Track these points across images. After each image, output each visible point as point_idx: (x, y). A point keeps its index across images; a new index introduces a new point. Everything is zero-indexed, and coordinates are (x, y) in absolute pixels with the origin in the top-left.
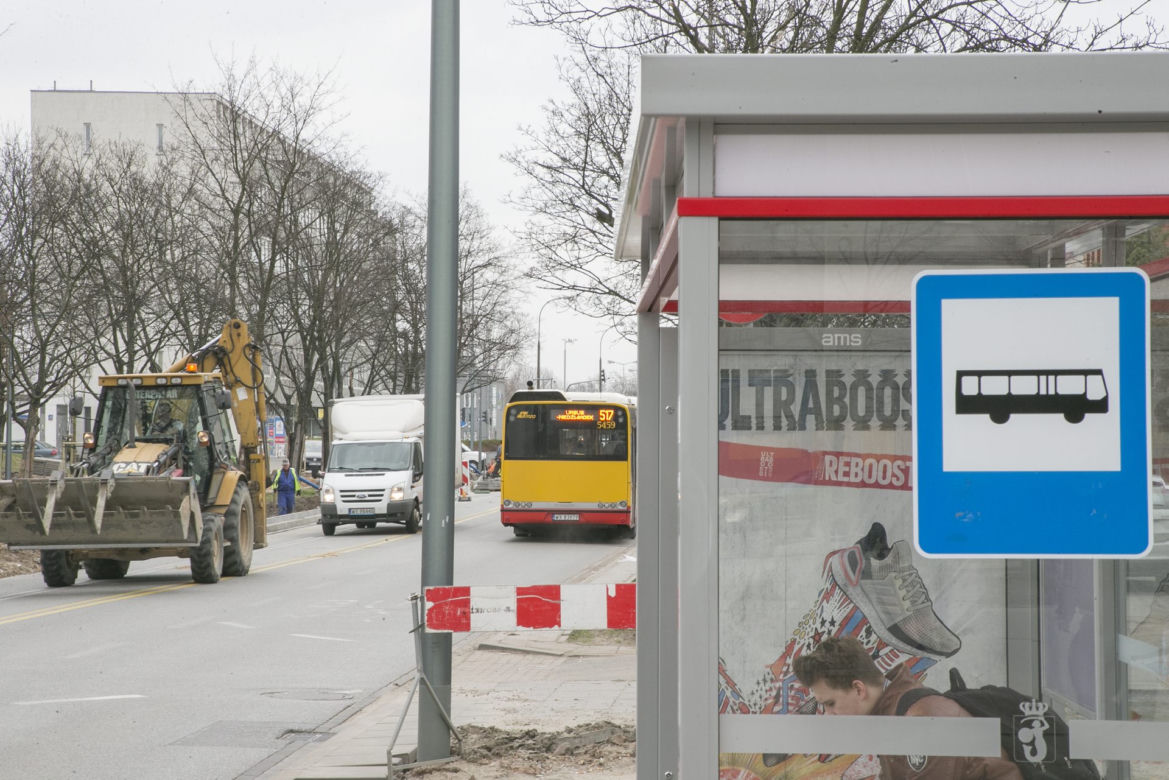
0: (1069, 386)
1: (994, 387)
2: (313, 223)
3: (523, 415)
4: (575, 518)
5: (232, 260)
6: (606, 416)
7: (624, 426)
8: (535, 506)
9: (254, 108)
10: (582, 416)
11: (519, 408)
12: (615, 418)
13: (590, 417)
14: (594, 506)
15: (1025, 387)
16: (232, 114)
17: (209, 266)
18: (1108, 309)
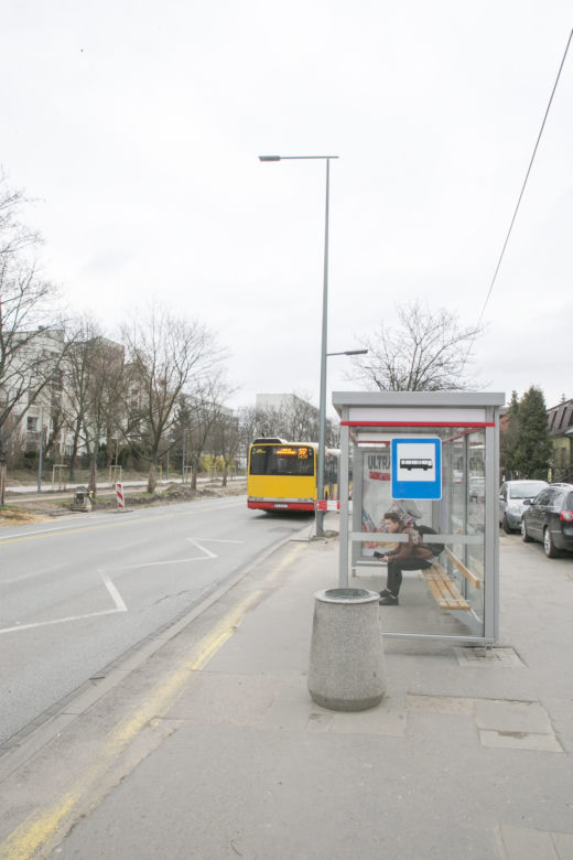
0: (424, 463)
1: (408, 463)
2: (311, 420)
3: (259, 451)
4: (286, 506)
5: (294, 429)
6: (302, 452)
7: (312, 457)
8: (266, 499)
9: (299, 396)
10: (289, 452)
11: (257, 448)
12: (308, 453)
13: (294, 453)
14: (295, 500)
15: (415, 463)
16: (295, 397)
17: (289, 430)
18: (433, 446)
